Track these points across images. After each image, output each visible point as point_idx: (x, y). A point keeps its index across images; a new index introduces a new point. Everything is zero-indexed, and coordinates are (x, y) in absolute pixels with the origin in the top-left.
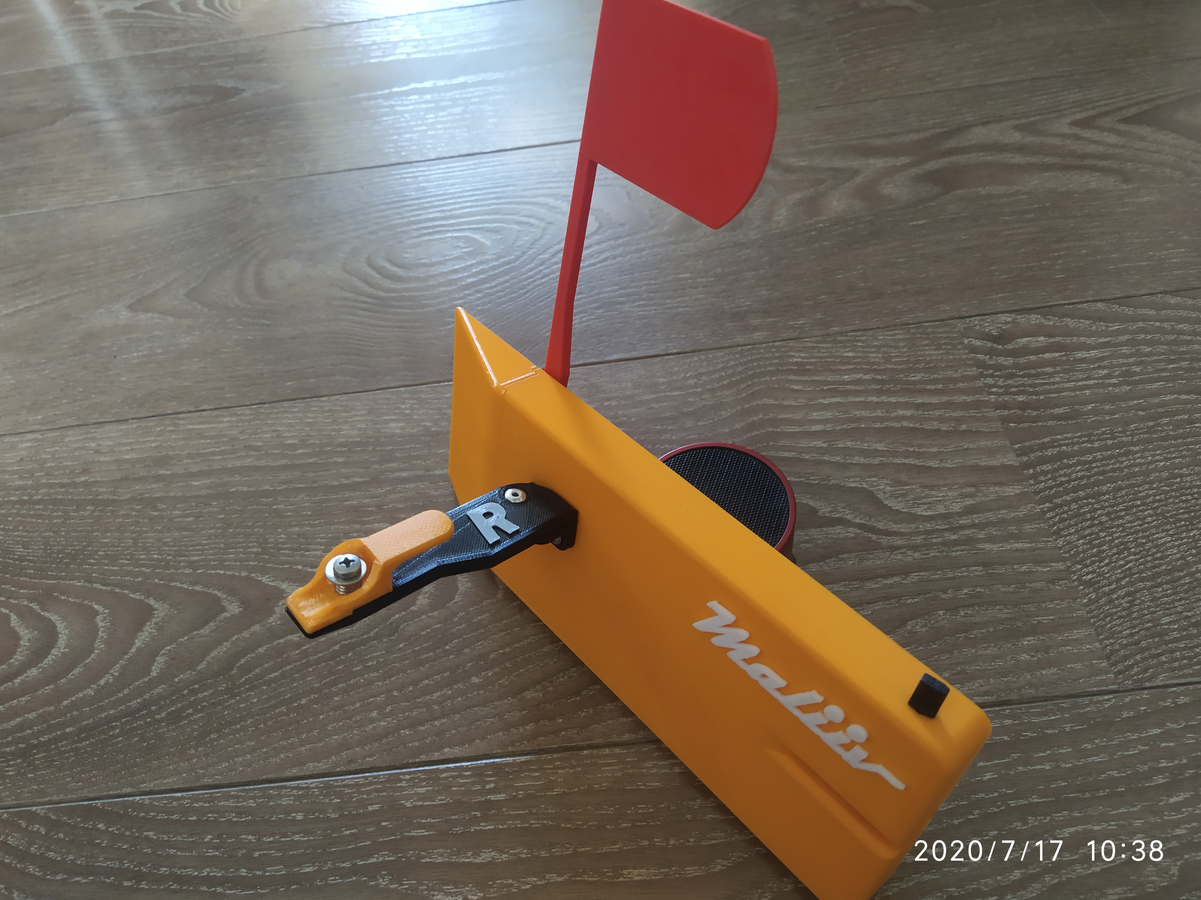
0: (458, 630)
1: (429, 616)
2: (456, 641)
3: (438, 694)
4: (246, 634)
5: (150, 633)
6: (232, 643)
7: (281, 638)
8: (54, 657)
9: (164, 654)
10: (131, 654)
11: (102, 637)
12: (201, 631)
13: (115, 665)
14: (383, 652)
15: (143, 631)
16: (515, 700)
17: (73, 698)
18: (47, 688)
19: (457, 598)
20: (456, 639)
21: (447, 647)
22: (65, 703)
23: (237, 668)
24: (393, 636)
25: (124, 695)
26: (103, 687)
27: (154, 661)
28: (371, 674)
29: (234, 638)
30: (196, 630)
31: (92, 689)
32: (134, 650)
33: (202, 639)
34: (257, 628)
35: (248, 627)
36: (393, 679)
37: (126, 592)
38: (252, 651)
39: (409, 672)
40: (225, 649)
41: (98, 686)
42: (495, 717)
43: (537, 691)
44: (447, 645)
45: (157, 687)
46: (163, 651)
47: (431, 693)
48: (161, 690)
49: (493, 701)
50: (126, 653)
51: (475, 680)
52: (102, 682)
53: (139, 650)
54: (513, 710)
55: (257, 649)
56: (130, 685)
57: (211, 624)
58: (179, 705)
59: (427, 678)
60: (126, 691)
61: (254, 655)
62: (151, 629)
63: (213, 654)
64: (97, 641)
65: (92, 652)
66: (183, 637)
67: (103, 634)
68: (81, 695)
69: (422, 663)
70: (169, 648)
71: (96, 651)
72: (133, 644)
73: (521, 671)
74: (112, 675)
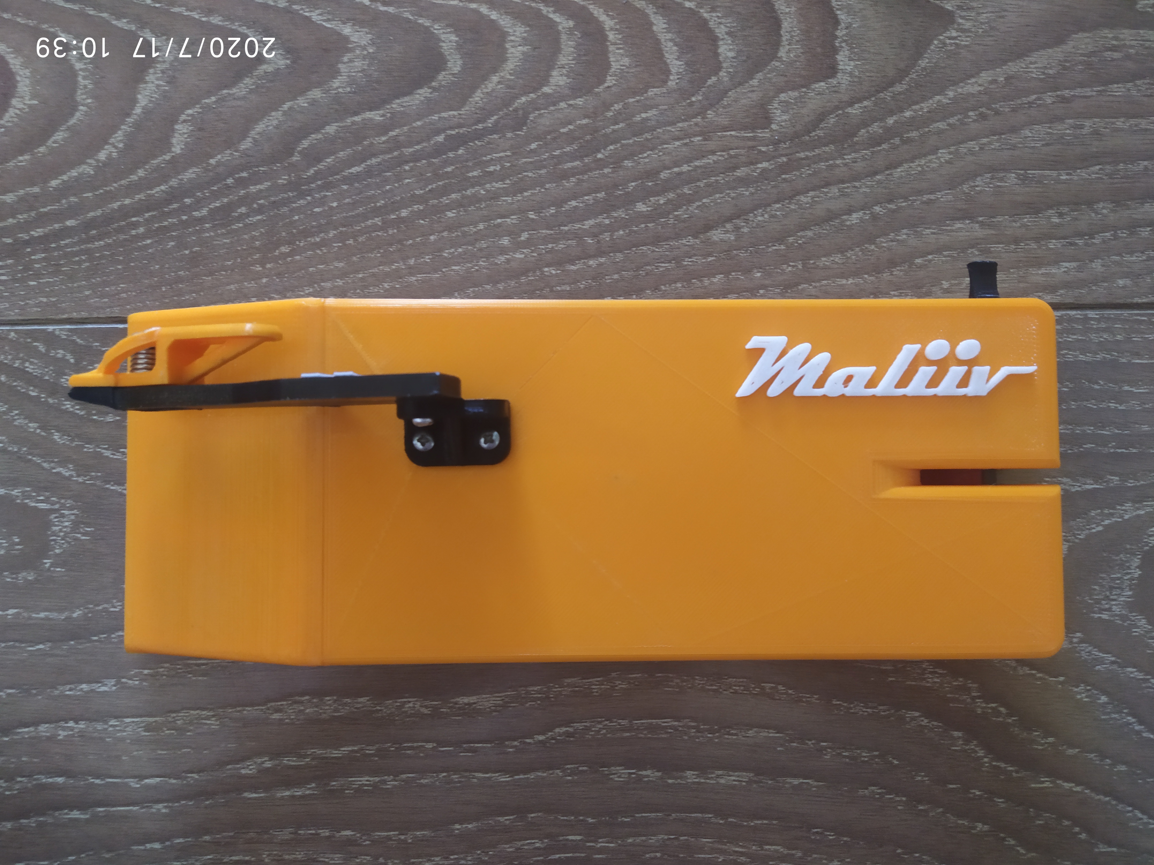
0: (614, 131)
1: (570, 105)
2: (612, 147)
3: (591, 222)
4: (302, 102)
5: (158, 86)
6: (285, 113)
7: (356, 113)
8: (18, 112)
9: (185, 121)
10: (135, 117)
11: (85, 87)
12: (234, 90)
13: (116, 133)
14: (509, 153)
15: (146, 83)
16: (698, 241)
17: (65, 177)
18: (21, 158)
19: (610, 81)
20: (611, 144)
21: (600, 156)
22: (54, 183)
23: (300, 152)
24: (521, 130)
25: (140, 178)
26: (105, 164)
27: (173, 130)
28: (494, 184)
29: (286, 107)
30: (226, 87)
31: (90, 165)
32: (138, 110)
33: (239, 103)
34: (316, 94)
35: (303, 92)
36: (526, 194)
37: (105, 15)
38: (317, 130)
39: (547, 186)
40: (275, 122)
41: (98, 161)
42: (670, 262)
43: (727, 232)
44: (599, 152)
45: (185, 169)
46: (183, 117)
47: (582, 220)
48: (194, 176)
49: (667, 239)
50: (128, 115)
51: (641, 207)
52: (102, 156)
53: (147, 111)
54: (695, 255)
55: (323, 127)
56: (145, 163)
57: (247, 80)
58: (226, 200)
59: (575, 198)
60: (141, 173)
61: (320, 136)
62: (157, 79)
63: (260, 127)
64: (79, 92)
65: (74, 109)
66: (208, 97)
67: (86, 82)
68: (74, 173)
69: (565, 176)
70: (190, 112)
71: (81, 108)
72: (134, 101)
73: (704, 201)
74: (116, 147)
